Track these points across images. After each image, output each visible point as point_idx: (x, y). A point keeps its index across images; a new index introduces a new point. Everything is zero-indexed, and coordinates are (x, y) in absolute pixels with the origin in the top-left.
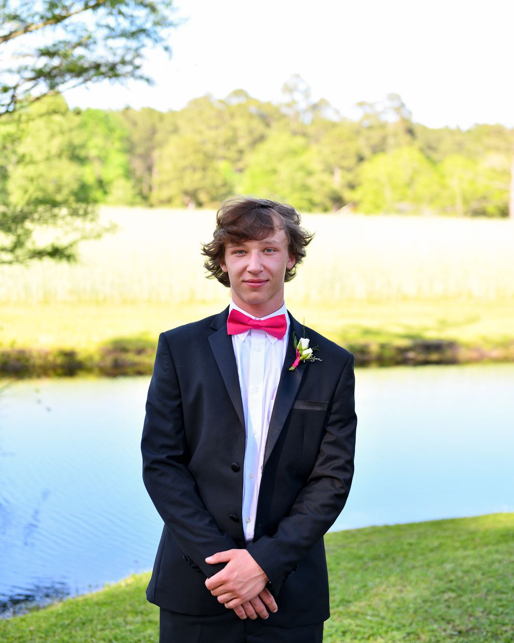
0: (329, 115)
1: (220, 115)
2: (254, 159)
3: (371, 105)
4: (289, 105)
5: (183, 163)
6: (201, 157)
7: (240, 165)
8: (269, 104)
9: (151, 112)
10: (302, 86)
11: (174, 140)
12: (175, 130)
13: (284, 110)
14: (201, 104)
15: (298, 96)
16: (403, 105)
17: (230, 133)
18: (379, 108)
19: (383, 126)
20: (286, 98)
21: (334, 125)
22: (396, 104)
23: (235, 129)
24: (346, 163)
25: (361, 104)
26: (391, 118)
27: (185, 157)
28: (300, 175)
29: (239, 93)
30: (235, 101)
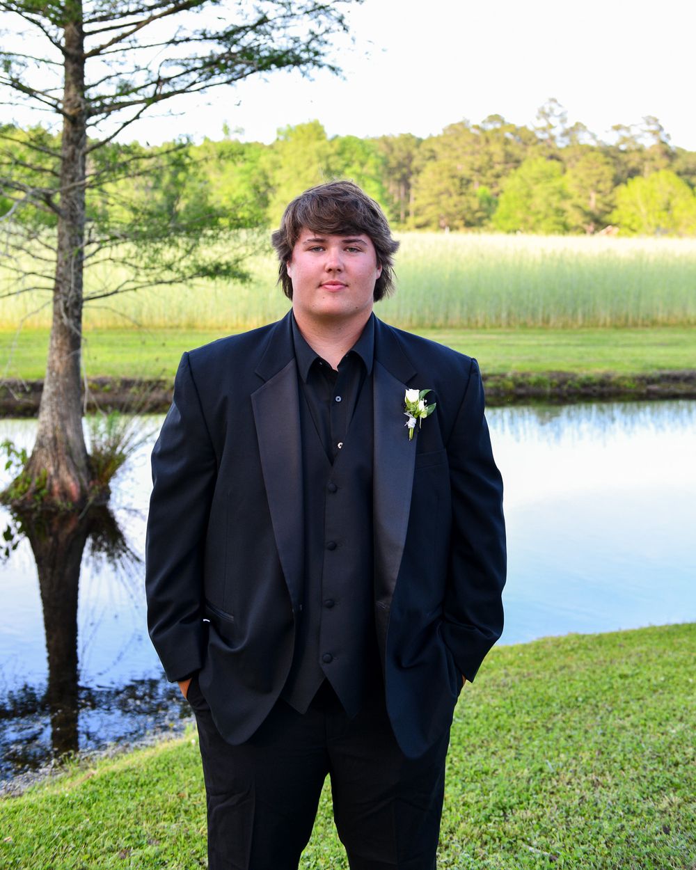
0: (585, 139)
1: (476, 140)
2: (511, 184)
3: (628, 129)
4: (544, 130)
5: (438, 188)
6: (457, 181)
7: (496, 190)
8: (525, 128)
9: (408, 138)
10: (557, 111)
11: (431, 165)
12: (433, 157)
13: (540, 135)
14: (458, 130)
15: (554, 121)
16: (661, 129)
17: (486, 158)
18: (635, 131)
19: (640, 150)
20: (543, 123)
21: (592, 149)
22: (653, 127)
23: (490, 155)
24: (601, 187)
25: (617, 128)
26: (648, 142)
27: (440, 181)
28: (555, 200)
29: (494, 118)
30: (490, 127)
